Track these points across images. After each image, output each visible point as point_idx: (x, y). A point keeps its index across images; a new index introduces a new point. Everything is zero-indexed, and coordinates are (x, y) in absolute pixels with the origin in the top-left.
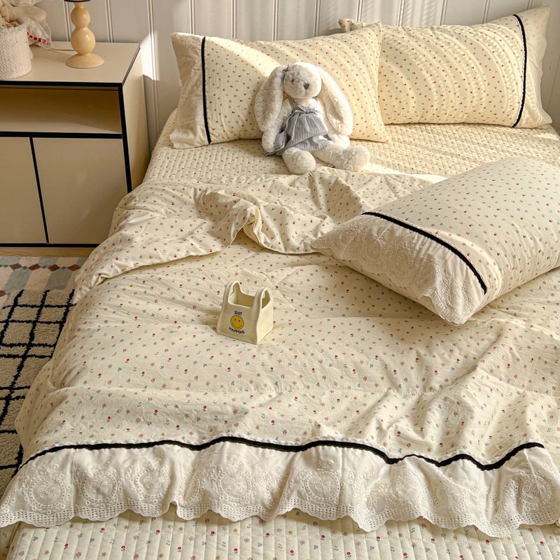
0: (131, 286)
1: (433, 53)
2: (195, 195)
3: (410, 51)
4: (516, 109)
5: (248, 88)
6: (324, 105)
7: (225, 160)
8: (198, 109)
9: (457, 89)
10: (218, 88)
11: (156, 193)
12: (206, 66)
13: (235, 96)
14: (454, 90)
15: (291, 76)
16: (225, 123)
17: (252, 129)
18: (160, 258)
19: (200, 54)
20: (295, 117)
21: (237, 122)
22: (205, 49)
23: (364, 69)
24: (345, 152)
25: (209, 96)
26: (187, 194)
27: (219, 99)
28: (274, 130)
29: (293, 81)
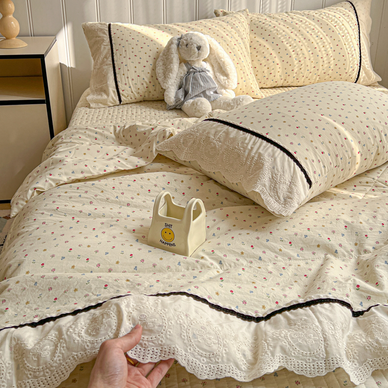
0: (66, 192)
1: (290, 28)
2: (115, 131)
3: (272, 28)
4: (356, 70)
5: (150, 56)
6: (212, 66)
7: (135, 113)
8: (109, 75)
10: (125, 57)
11: (80, 131)
12: (113, 42)
13: (139, 63)
14: (309, 56)
15: (185, 42)
16: (133, 85)
17: (155, 90)
18: (91, 173)
19: (108, 34)
20: (190, 75)
21: (142, 84)
22: (112, 29)
23: (240, 41)
24: (234, 100)
25: (118, 64)
26: (108, 130)
27: (126, 65)
28: (173, 88)
29: (187, 45)
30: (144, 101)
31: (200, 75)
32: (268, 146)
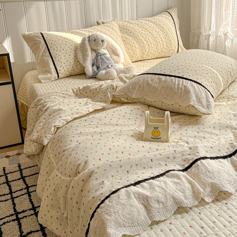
0: (80, 124)
1: (141, 28)
3: (132, 29)
4: (176, 48)
5: (71, 49)
6: (108, 51)
8: (50, 62)
9: (154, 42)
10: (57, 51)
11: (53, 94)
12: (47, 42)
13: (66, 53)
15: (93, 38)
16: (65, 66)
17: (77, 69)
18: (82, 113)
19: (42, 38)
20: (98, 57)
21: (70, 65)
22: (44, 36)
23: (118, 36)
25: (54, 55)
26: (69, 92)
27: (59, 55)
28: (90, 65)
29: (95, 40)
30: (70, 76)
31: (104, 56)
32: (187, 82)
